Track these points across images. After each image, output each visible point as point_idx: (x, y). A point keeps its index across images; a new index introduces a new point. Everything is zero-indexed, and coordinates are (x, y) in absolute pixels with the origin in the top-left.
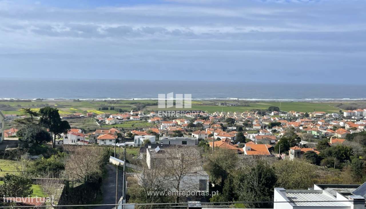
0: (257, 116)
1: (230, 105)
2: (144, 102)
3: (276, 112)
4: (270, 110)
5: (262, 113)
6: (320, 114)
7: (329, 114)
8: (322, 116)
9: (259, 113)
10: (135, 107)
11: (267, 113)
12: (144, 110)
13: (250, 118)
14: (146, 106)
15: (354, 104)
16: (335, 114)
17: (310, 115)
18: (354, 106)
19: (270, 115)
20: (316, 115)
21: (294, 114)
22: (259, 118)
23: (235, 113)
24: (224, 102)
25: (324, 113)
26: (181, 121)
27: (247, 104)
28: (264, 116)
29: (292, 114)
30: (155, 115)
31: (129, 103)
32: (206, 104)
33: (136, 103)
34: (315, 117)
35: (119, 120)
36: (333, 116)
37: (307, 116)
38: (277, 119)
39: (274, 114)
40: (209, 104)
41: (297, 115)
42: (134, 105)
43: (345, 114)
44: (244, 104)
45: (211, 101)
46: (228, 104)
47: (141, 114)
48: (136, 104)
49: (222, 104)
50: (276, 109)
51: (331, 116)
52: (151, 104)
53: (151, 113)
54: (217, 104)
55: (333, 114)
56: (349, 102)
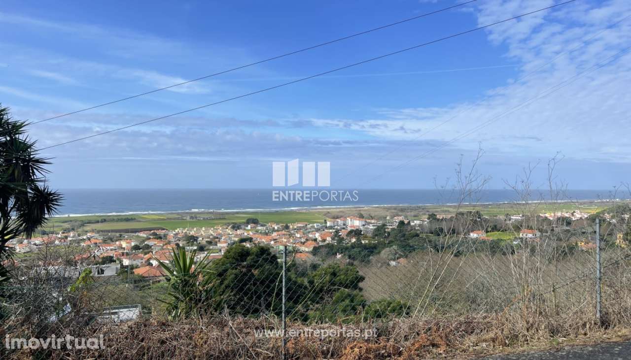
0: (229, 231)
1: (202, 219)
2: (83, 219)
3: (253, 225)
4: (248, 223)
5: (236, 227)
6: (302, 225)
7: (311, 225)
8: (303, 227)
9: (233, 228)
10: (69, 226)
11: (243, 227)
12: (80, 230)
13: (220, 234)
14: (85, 225)
15: (341, 212)
16: (318, 224)
17: (291, 227)
18: (341, 214)
19: (247, 228)
20: (297, 227)
21: (273, 226)
22: (231, 233)
23: (203, 229)
24: (193, 215)
25: (306, 223)
26: (127, 243)
27: (221, 217)
28: (238, 230)
29: (272, 226)
30: (93, 236)
31: (60, 222)
32: (171, 219)
33: (71, 221)
34: (295, 229)
35: (37, 245)
36: (315, 227)
37: (287, 227)
38: (251, 234)
39: (251, 228)
40: (175, 219)
41: (276, 228)
42: (67, 223)
43: (328, 224)
44: (218, 217)
45: (178, 214)
46: (199, 217)
47: (73, 237)
48: (70, 223)
49: (192, 218)
50: (255, 222)
51: (313, 227)
52: (93, 221)
53: (88, 234)
54: (185, 218)
55: (315, 225)
56: (338, 210)
